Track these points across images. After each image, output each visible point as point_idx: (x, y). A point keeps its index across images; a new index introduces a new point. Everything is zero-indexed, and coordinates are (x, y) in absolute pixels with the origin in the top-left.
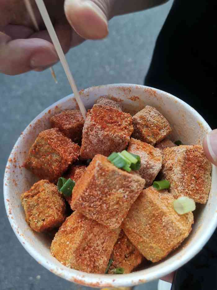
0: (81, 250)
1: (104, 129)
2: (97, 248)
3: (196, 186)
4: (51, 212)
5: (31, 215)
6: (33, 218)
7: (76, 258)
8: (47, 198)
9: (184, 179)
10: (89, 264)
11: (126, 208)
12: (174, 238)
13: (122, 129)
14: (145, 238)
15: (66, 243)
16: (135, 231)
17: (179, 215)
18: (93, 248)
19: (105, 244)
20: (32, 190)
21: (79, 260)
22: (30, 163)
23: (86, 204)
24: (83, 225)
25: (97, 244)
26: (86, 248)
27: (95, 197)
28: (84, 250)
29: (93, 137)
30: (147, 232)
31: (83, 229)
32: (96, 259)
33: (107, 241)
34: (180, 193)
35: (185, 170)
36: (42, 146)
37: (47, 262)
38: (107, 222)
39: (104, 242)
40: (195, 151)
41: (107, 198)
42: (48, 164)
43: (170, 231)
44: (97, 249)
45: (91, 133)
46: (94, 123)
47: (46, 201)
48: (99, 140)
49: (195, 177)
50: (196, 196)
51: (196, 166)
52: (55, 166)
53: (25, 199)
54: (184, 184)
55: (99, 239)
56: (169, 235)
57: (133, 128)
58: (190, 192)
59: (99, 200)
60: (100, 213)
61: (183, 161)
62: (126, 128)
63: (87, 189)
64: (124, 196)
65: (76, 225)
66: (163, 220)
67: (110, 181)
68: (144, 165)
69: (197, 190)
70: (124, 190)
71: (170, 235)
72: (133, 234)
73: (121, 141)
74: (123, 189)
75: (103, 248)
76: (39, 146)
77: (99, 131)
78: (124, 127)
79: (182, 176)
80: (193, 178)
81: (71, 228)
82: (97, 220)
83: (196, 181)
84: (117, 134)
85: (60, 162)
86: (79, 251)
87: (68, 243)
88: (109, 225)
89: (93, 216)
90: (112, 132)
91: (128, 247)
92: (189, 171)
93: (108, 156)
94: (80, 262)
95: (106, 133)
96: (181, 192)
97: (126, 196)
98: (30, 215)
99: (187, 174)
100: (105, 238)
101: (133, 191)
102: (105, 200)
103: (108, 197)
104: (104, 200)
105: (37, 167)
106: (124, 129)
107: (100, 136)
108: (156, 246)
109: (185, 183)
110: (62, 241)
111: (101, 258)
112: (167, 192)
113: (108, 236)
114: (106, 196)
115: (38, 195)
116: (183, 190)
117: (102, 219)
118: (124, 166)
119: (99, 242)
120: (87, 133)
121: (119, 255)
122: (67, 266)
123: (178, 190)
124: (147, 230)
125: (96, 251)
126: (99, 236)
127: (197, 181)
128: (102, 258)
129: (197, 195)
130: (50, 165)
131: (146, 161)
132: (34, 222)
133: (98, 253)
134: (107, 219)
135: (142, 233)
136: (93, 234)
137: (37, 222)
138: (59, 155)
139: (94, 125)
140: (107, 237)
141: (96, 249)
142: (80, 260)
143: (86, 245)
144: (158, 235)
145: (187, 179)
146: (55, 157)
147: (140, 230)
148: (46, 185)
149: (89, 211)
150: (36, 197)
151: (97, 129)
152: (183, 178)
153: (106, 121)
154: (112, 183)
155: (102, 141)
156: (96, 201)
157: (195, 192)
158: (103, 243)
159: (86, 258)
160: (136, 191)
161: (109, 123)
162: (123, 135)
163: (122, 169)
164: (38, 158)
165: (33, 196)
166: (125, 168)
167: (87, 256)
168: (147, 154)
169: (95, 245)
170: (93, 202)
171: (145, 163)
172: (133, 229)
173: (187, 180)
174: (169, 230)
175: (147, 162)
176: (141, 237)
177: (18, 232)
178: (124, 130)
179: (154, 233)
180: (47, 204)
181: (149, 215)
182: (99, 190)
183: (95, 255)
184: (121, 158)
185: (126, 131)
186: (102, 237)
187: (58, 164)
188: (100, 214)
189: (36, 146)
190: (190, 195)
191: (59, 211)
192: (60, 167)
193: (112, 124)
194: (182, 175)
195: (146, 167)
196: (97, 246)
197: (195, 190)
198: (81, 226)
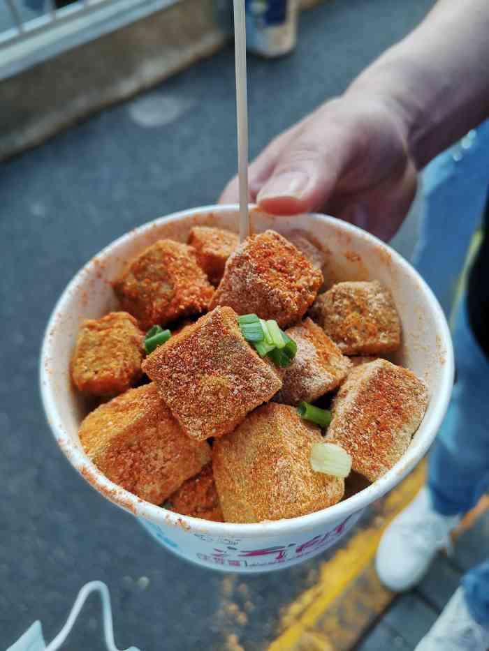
0: (123, 444)
1: (259, 273)
2: (153, 462)
3: (373, 441)
4: (113, 364)
5: (83, 357)
6: (82, 362)
7: (109, 451)
8: (119, 341)
9: (355, 418)
10: (125, 476)
11: (227, 415)
12: (283, 504)
13: (290, 288)
14: (237, 485)
15: (108, 422)
16: (228, 467)
17: (312, 471)
18: (147, 456)
19: (169, 463)
20: (104, 321)
21: (112, 457)
22: (123, 284)
23: (165, 369)
24: (146, 404)
25: (157, 455)
26: (133, 448)
27: (185, 365)
28: (129, 447)
29: (237, 278)
30: (245, 477)
31: (143, 409)
32: (141, 477)
33: (176, 462)
34: (338, 438)
35: (365, 403)
36: (154, 261)
37: (61, 426)
38: (186, 420)
39: (168, 460)
40: (400, 378)
41: (203, 377)
42: (149, 296)
43: (282, 487)
44: (153, 464)
45: (236, 269)
46: (247, 254)
47: (115, 346)
48: (243, 289)
49: (378, 423)
50: (364, 459)
51: (388, 404)
52: (158, 303)
53: (86, 329)
54: (351, 426)
55: (163, 448)
56: (276, 494)
57: (313, 297)
58: (356, 445)
59: (189, 373)
60: (182, 398)
61: (369, 384)
62: (299, 290)
63: (178, 345)
64: (233, 390)
65: (136, 400)
66: (278, 463)
67: (221, 353)
68: (300, 364)
69: (372, 449)
70: (237, 379)
71: (279, 494)
72: (224, 471)
73: (279, 306)
74: (237, 376)
75: (163, 468)
76: (149, 259)
77: (250, 273)
78: (298, 288)
79: (355, 411)
80: (374, 423)
81: (128, 403)
82: (172, 409)
83: (378, 433)
84: (277, 289)
85: (169, 300)
86: (120, 445)
87: (110, 423)
88: (187, 426)
89: (169, 397)
90: (271, 284)
91: (208, 494)
92: (371, 407)
93: (241, 313)
94: (112, 462)
95: (259, 280)
96: (340, 438)
97: (236, 392)
98: (81, 356)
99: (364, 411)
100: (174, 454)
101: (251, 389)
102: (199, 379)
103: (206, 375)
104: (197, 378)
105: (130, 293)
106: (296, 289)
107: (248, 280)
108: (250, 506)
109: (354, 425)
110: (104, 417)
111: (151, 483)
112: (318, 432)
113: (181, 454)
114: (203, 373)
115: (108, 330)
116: (346, 436)
117: (181, 411)
118: (257, 342)
119: (161, 454)
120: (230, 267)
121: (186, 500)
122: (89, 455)
123: (335, 432)
124: (247, 471)
125: (149, 466)
126: (165, 442)
127: (379, 431)
128: (154, 483)
129: (367, 458)
130: (152, 299)
131: (306, 361)
132: (81, 368)
133: (151, 471)
134: (189, 416)
135: (238, 475)
136: (157, 432)
137: (86, 371)
138: (172, 288)
139: (247, 258)
140: (179, 455)
141: (151, 463)
142: (114, 459)
143: (136, 443)
144: (260, 488)
145: (361, 420)
146: (165, 289)
147: (236, 469)
148: (128, 323)
149: (167, 384)
150: (102, 333)
151: (248, 268)
152: (355, 414)
153: (271, 264)
154: (223, 356)
155: (249, 293)
156: (183, 373)
157: (367, 451)
158: (166, 461)
159: (125, 464)
160: (257, 392)
161: (275, 268)
162: (286, 297)
163: (252, 344)
164: (139, 280)
165: (99, 330)
166: (257, 346)
167: (129, 462)
168: (316, 351)
169: (152, 454)
170: (179, 372)
171: (301, 360)
172: (226, 463)
173: (360, 422)
174: (281, 485)
175: (306, 363)
176: (232, 480)
177: (46, 365)
178: (294, 291)
179: (256, 482)
180: (114, 350)
181: (261, 448)
182: (197, 358)
183: (144, 472)
184: (261, 328)
185: (297, 294)
186: (169, 449)
187: (165, 303)
188: (180, 399)
189: (143, 258)
190: (354, 451)
191: (127, 372)
192: (165, 308)
193: (279, 273)
194: (355, 408)
195: (302, 370)
196: (155, 459)
197: (367, 448)
198: (142, 405)
